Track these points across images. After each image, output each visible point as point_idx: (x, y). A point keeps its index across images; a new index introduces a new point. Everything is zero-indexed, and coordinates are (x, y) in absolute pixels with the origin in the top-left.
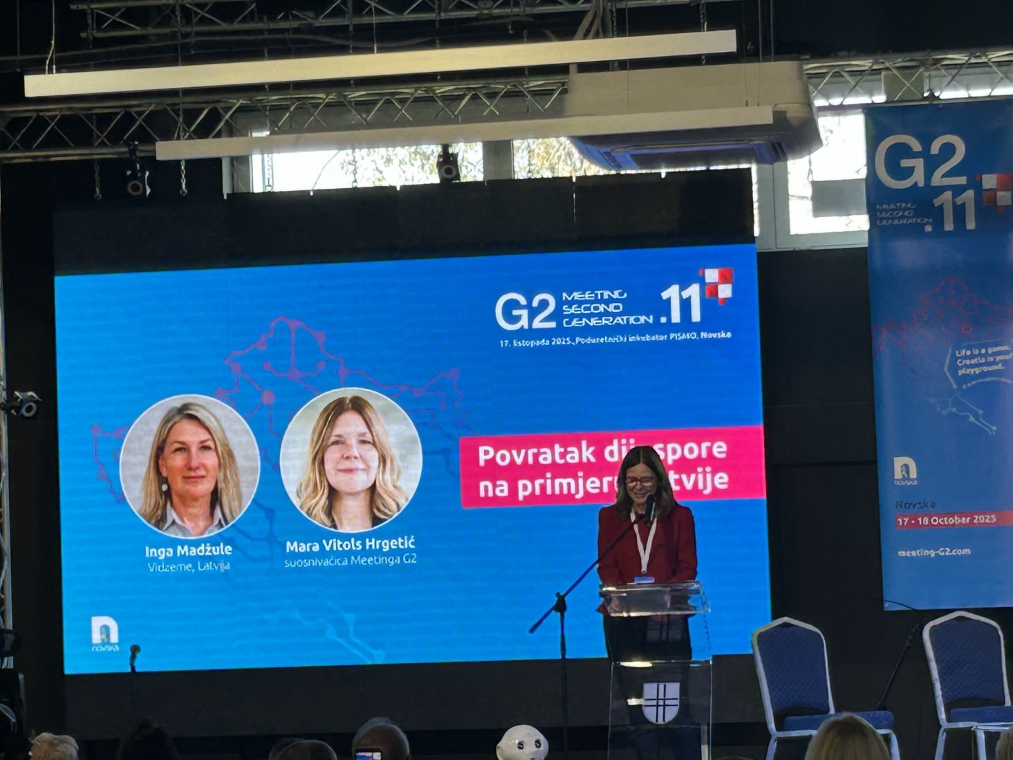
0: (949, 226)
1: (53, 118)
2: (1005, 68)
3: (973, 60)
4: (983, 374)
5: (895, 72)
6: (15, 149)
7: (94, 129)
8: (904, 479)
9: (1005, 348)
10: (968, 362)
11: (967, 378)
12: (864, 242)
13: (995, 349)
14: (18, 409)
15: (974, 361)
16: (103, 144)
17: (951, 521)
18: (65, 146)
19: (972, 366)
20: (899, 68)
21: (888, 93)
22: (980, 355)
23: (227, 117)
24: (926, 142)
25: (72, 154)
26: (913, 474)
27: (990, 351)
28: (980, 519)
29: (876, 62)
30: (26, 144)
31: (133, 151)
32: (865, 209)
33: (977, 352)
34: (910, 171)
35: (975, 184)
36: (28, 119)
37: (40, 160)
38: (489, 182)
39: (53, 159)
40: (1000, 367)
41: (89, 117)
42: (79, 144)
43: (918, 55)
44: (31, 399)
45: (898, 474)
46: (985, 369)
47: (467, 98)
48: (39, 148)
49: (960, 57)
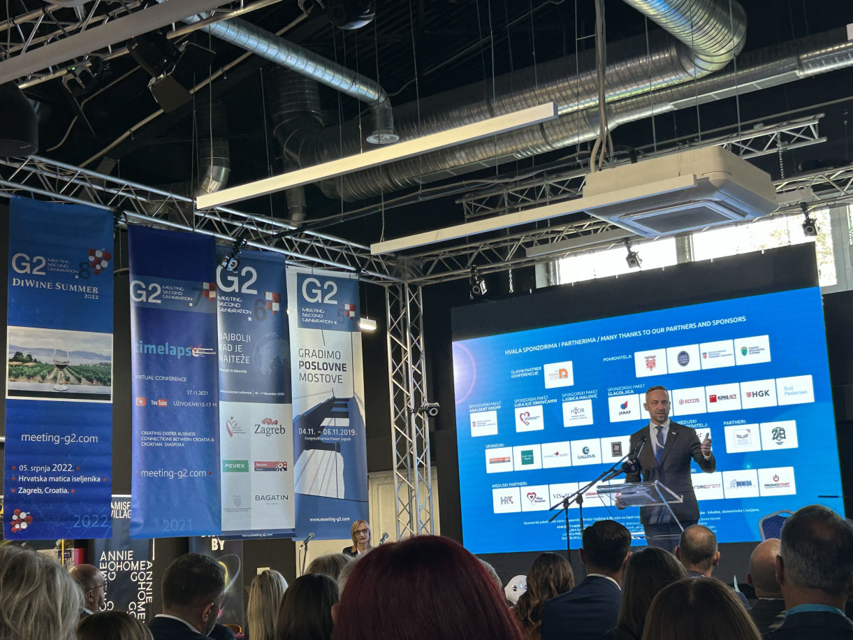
31: (472, 271)
44: (435, 406)
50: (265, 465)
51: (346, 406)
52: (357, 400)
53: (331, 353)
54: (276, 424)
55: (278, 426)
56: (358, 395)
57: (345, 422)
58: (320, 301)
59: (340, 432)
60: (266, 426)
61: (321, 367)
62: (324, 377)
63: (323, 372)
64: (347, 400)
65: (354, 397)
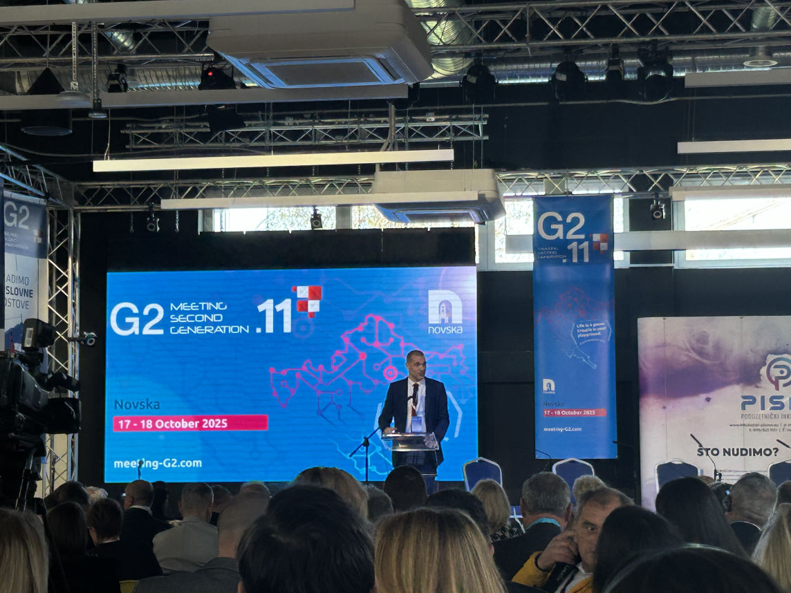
0: (575, 260)
1: (109, 189)
2: (606, 180)
3: (590, 175)
4: (590, 337)
5: (550, 179)
6: (89, 205)
7: (131, 195)
8: (548, 391)
9: (603, 324)
10: (583, 331)
11: (582, 339)
12: (531, 268)
13: (597, 325)
14: (85, 342)
15: (586, 331)
16: (135, 203)
17: (572, 413)
18: (115, 204)
19: (585, 333)
20: (552, 178)
21: (546, 191)
22: (590, 327)
23: (201, 191)
24: (565, 216)
25: (119, 208)
26: (553, 388)
27: (594, 325)
28: (587, 413)
29: (540, 174)
30: (95, 203)
31: (151, 208)
32: (532, 251)
33: (587, 326)
34: (555, 231)
35: (589, 238)
36: (97, 189)
37: (102, 211)
38: (338, 230)
39: (109, 211)
40: (599, 334)
41: (129, 189)
42: (122, 203)
43: (562, 171)
44: (92, 336)
45: (545, 388)
46: (592, 334)
47: (327, 186)
48: (101, 205)
49: (583, 173)
53: (21, 278)
58: (14, 226)
61: (13, 292)
62: (15, 302)
63: (14, 297)
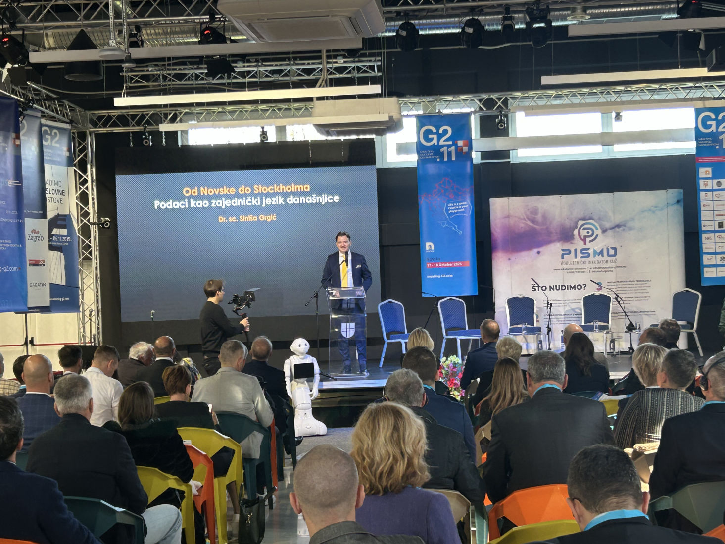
0: (446, 159)
4: (457, 213)
8: (429, 250)
9: (466, 203)
11: (452, 214)
13: (462, 204)
14: (102, 225)
15: (454, 208)
16: (133, 126)
17: (446, 265)
18: (119, 126)
20: (428, 102)
21: (424, 111)
23: (180, 116)
24: (438, 128)
25: (122, 129)
26: (433, 248)
28: (456, 264)
29: (420, 99)
30: (104, 126)
31: (145, 128)
32: (416, 153)
33: (455, 205)
35: (455, 144)
36: (105, 116)
38: (278, 142)
40: (463, 210)
41: (128, 115)
42: (124, 125)
43: (435, 97)
45: (427, 249)
48: (109, 127)
49: (450, 98)
50: (34, 262)
51: (64, 220)
52: (72, 217)
53: (56, 182)
54: (38, 233)
55: (39, 235)
56: (73, 213)
57: (64, 232)
58: (50, 144)
59: (62, 238)
60: (33, 235)
61: (51, 192)
62: (53, 199)
63: (52, 195)
64: (65, 216)
65: (70, 214)
